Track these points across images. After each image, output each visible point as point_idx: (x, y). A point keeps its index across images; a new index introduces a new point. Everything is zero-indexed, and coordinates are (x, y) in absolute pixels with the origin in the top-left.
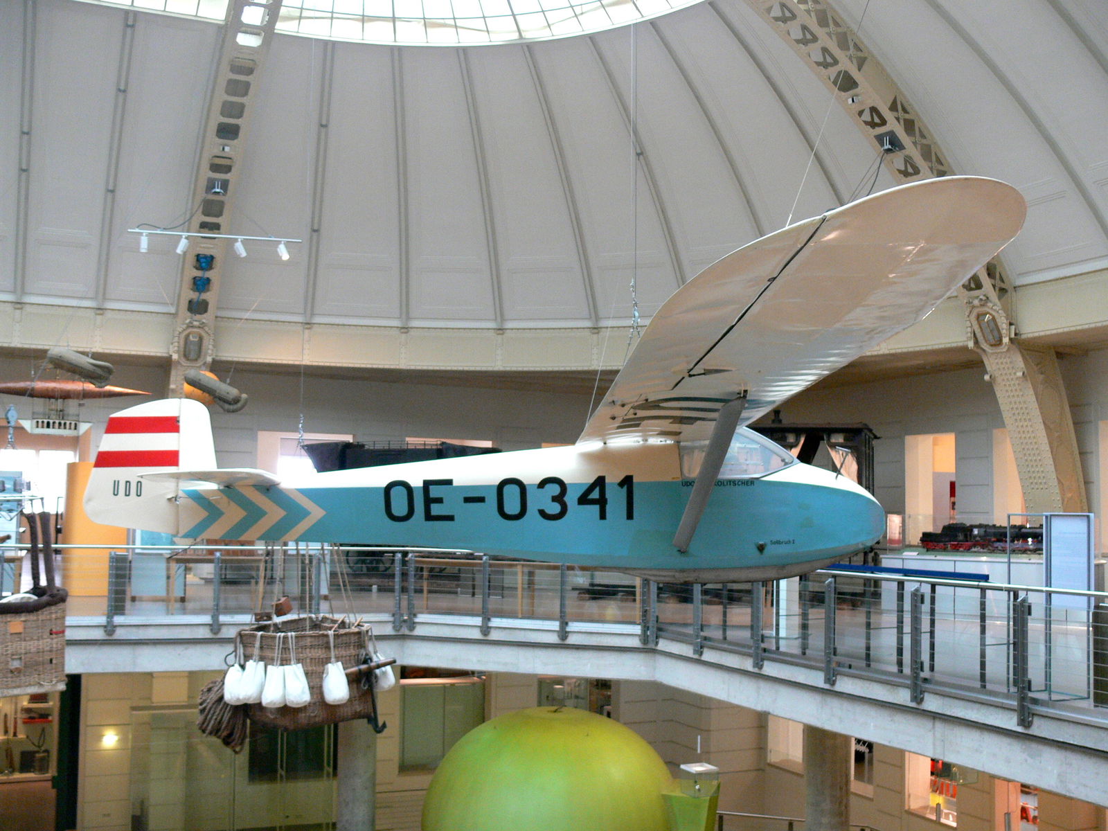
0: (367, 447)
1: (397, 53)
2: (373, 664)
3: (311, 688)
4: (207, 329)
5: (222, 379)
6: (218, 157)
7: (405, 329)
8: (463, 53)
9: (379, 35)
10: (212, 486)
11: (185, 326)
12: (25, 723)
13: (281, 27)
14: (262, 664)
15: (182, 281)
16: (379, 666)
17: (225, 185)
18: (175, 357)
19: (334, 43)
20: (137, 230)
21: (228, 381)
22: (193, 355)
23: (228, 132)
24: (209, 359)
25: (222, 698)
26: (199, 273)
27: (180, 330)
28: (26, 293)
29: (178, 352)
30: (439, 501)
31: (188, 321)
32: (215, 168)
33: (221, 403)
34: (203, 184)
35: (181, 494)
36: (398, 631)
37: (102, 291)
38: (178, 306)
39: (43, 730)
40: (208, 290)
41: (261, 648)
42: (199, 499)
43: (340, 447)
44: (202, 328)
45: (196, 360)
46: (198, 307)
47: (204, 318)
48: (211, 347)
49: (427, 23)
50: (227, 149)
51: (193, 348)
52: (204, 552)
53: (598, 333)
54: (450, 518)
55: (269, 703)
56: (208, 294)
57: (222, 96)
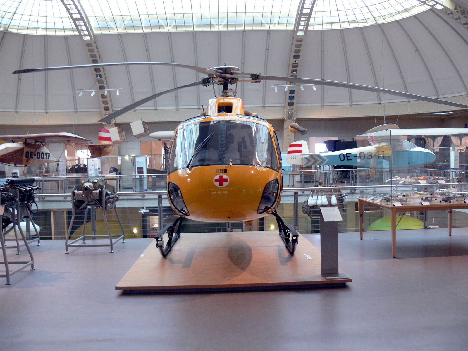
0: (342, 141)
1: (342, 31)
2: (342, 196)
3: (328, 201)
4: (294, 110)
5: (300, 125)
6: (294, 64)
7: (351, 105)
8: (361, 29)
9: (336, 27)
10: (309, 156)
11: (287, 110)
12: (245, 226)
13: (310, 28)
14: (316, 196)
15: (286, 97)
16: (344, 196)
17: (296, 71)
18: (285, 119)
19: (324, 30)
20: (274, 86)
21: (302, 126)
22: (290, 118)
23: (296, 57)
24: (295, 119)
25: (308, 204)
26: (291, 95)
27: (286, 111)
28: (245, 104)
29: (286, 117)
30: (349, 157)
31: (288, 108)
32: (293, 66)
33: (300, 132)
34: (290, 71)
35: (303, 158)
36: (351, 191)
37: (264, 102)
38: (285, 104)
39: (250, 228)
40: (294, 99)
41: (316, 192)
42: (306, 158)
43: (334, 141)
44: (292, 110)
45: (291, 119)
46: (291, 104)
47: (293, 107)
48: (295, 115)
49: (349, 22)
50: (296, 61)
51: (290, 116)
52: (299, 172)
53: (410, 103)
54: (351, 160)
55: (319, 205)
56: (294, 100)
57: (294, 48)
